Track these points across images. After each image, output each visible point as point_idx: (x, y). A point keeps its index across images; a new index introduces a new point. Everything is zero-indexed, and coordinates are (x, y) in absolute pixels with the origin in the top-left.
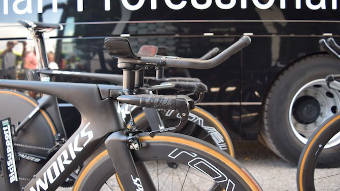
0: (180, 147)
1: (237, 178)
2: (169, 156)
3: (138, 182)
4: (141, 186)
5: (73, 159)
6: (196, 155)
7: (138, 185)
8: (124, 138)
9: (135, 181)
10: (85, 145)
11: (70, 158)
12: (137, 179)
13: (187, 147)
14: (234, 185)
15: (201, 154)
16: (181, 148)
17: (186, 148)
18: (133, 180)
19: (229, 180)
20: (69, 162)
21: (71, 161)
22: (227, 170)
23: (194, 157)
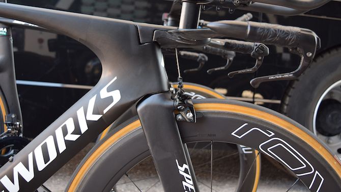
0: (252, 121)
1: (328, 169)
2: (233, 134)
3: (186, 171)
4: (190, 177)
5: (83, 131)
6: (273, 134)
7: (185, 175)
8: (170, 103)
9: (181, 169)
10: (105, 111)
11: (77, 131)
12: (185, 166)
13: (261, 121)
14: (323, 179)
15: (280, 133)
16: (253, 123)
17: (259, 124)
18: (179, 167)
19: (317, 172)
20: (75, 138)
21: (79, 136)
22: (315, 156)
23: (270, 136)
